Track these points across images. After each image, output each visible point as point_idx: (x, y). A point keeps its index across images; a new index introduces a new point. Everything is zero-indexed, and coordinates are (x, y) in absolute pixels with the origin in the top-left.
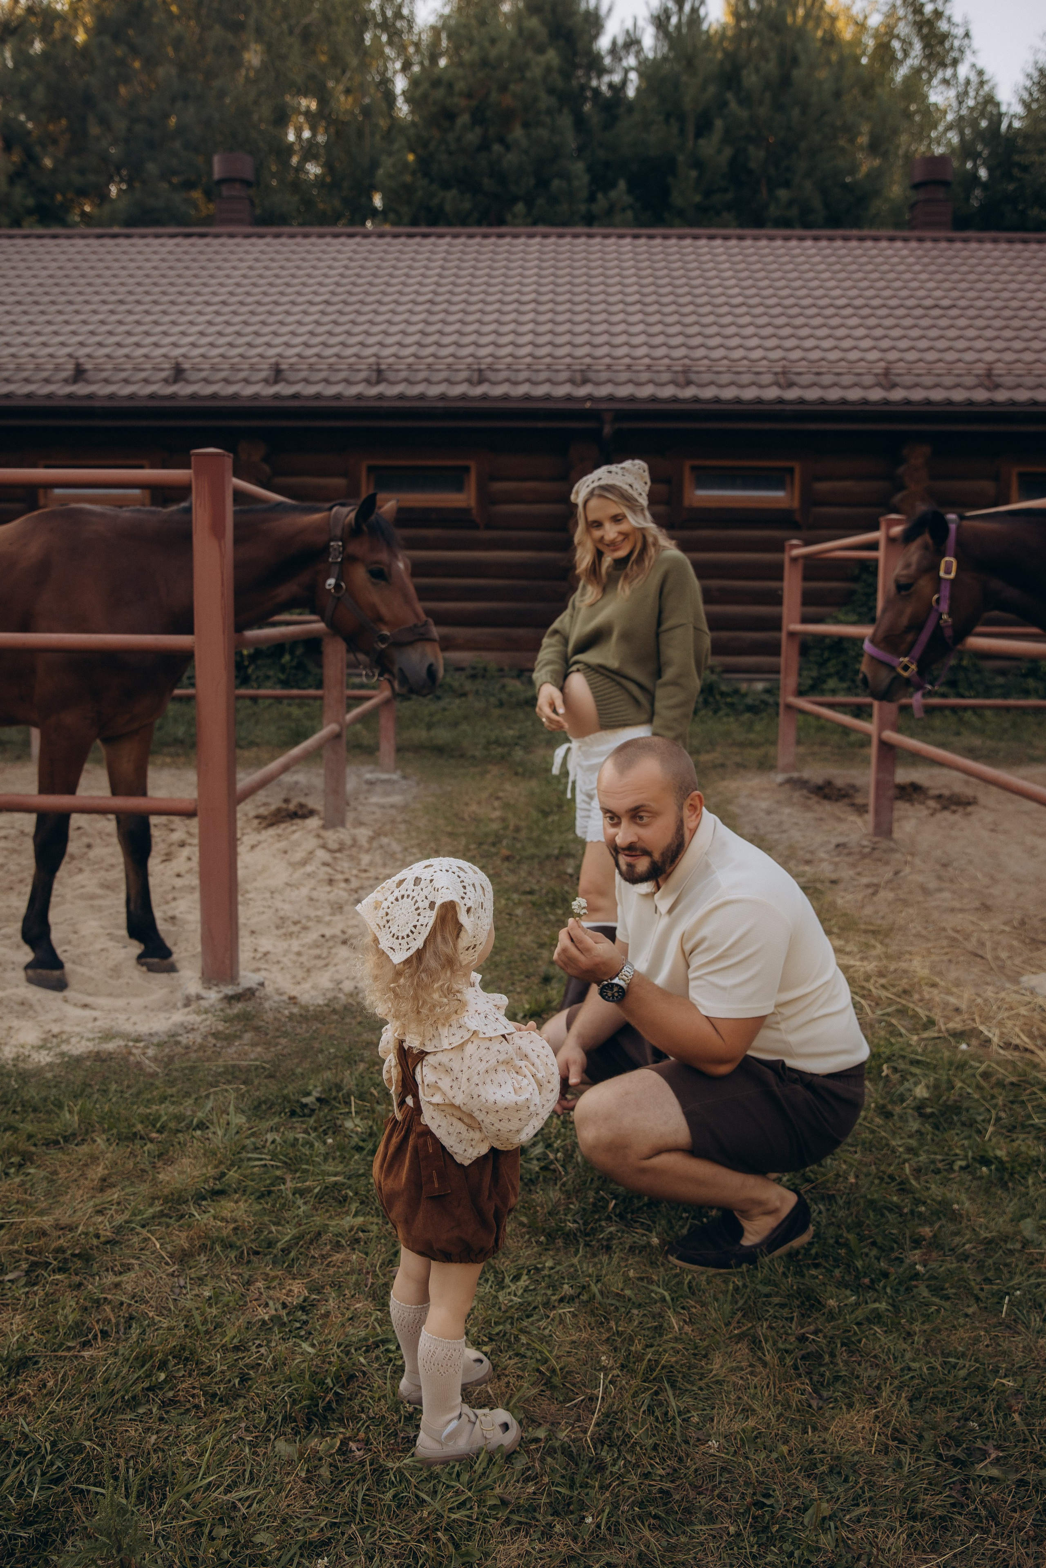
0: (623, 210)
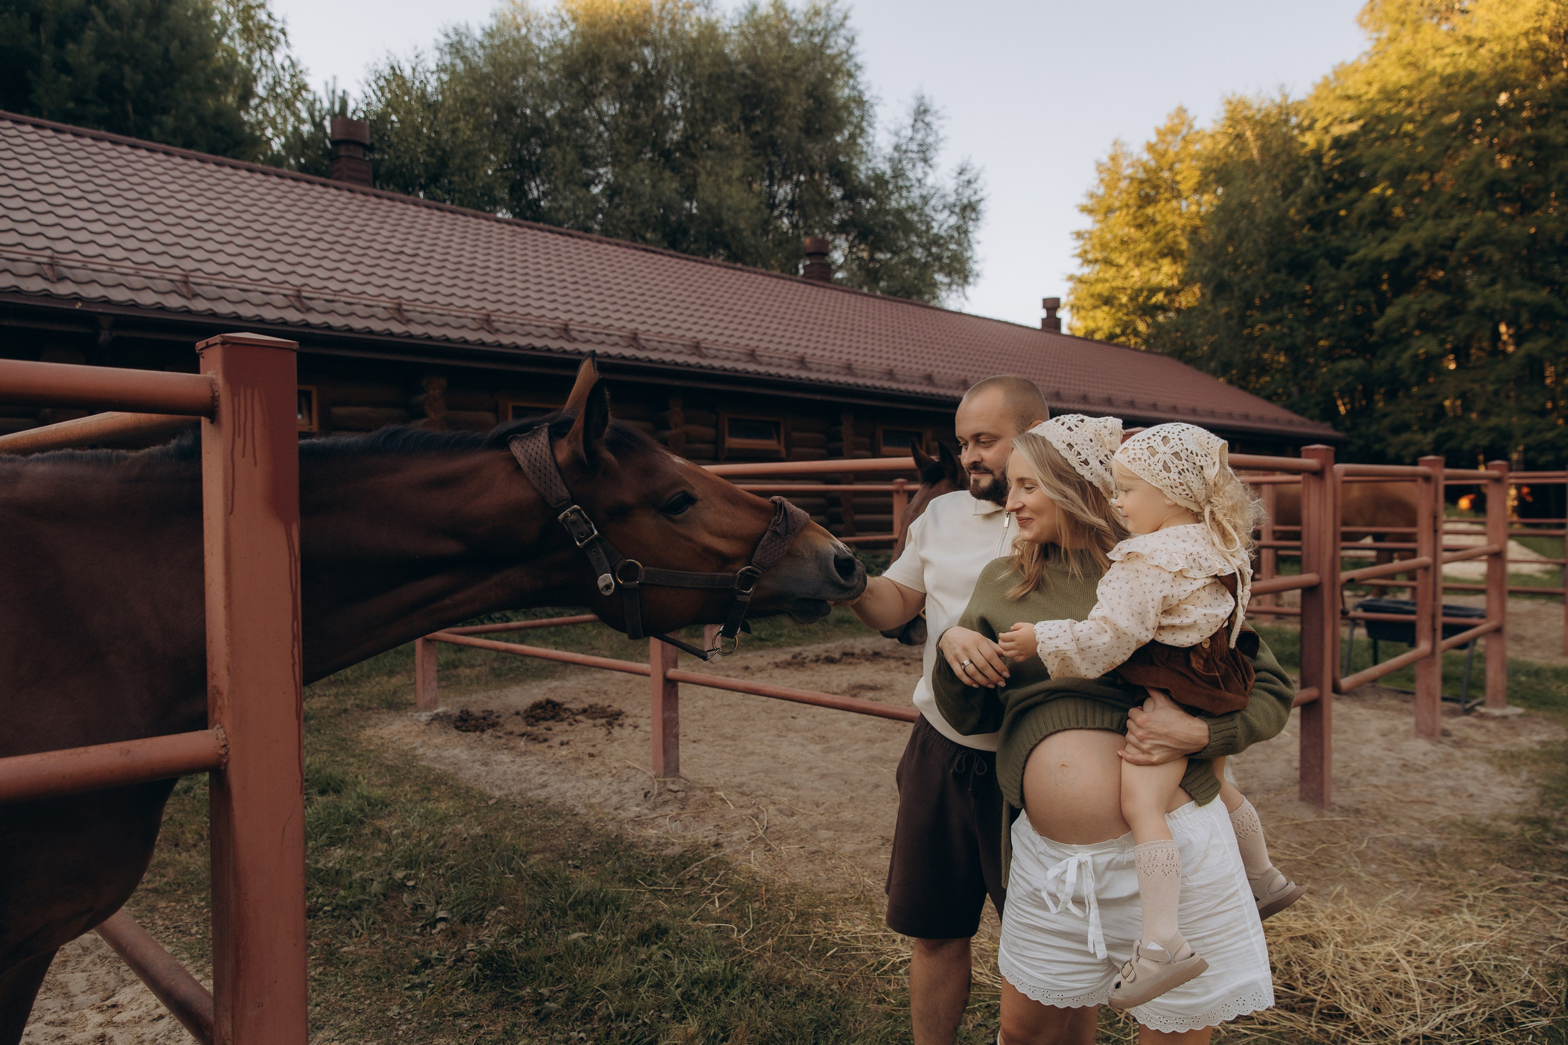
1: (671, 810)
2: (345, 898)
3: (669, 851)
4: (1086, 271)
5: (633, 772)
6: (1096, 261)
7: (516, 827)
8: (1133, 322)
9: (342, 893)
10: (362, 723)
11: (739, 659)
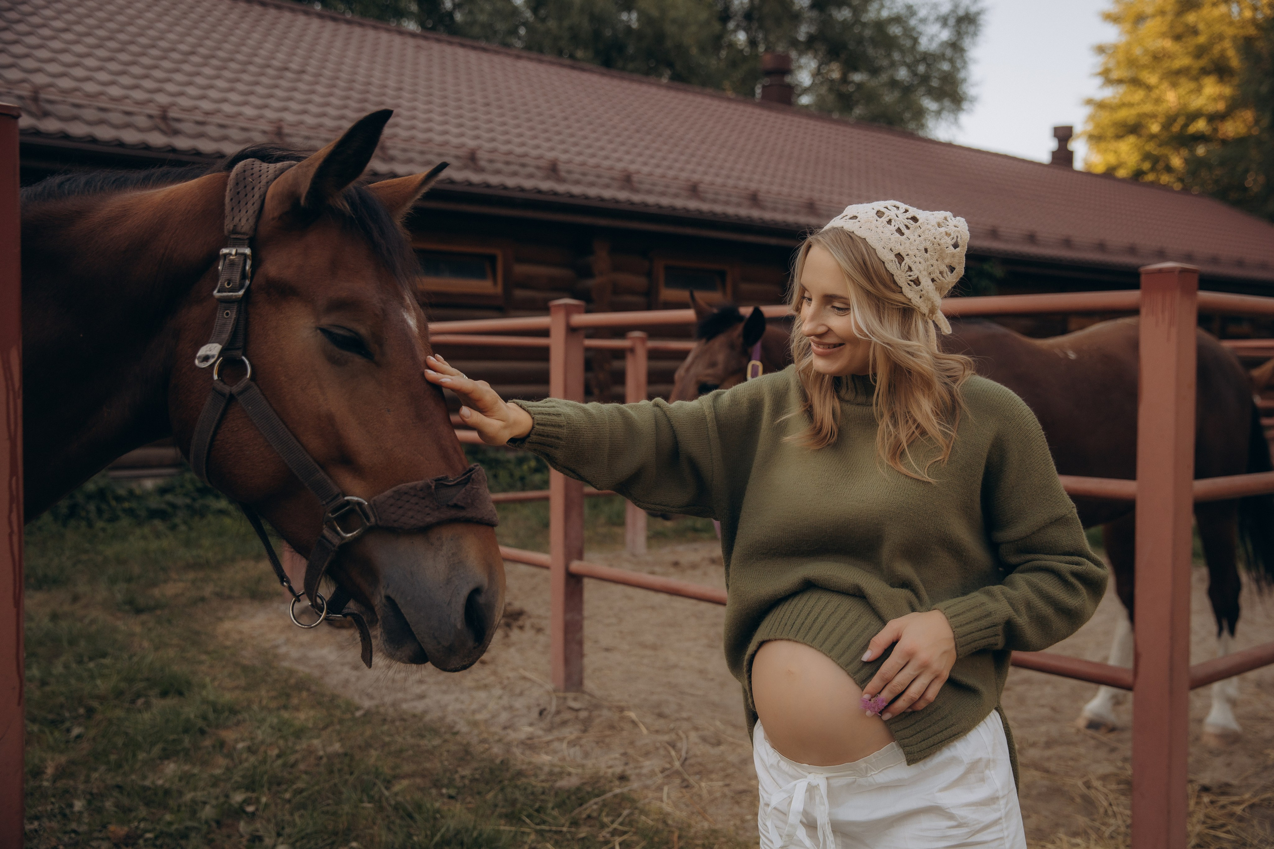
1: (572, 732)
2: (170, 824)
3: (563, 783)
4: (1108, 93)
5: (528, 684)
6: (1120, 81)
7: (385, 745)
8: (1167, 158)
9: (168, 817)
10: (220, 614)
11: (668, 553)
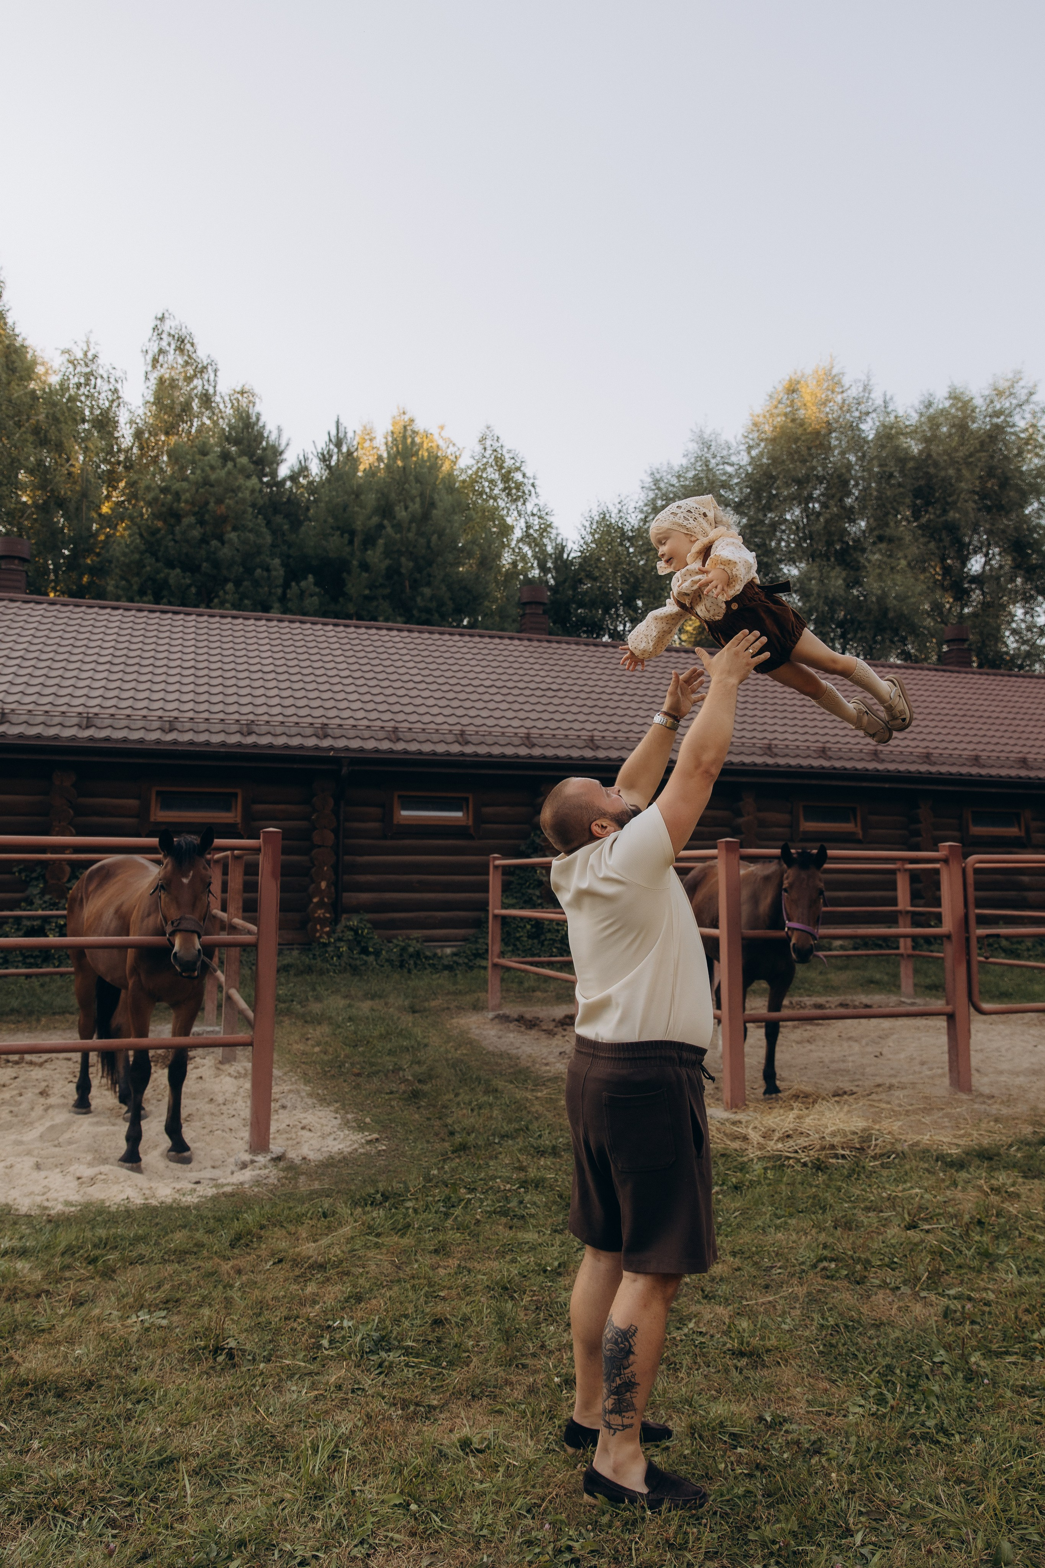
0: (312, 596)
10: (453, 1016)
